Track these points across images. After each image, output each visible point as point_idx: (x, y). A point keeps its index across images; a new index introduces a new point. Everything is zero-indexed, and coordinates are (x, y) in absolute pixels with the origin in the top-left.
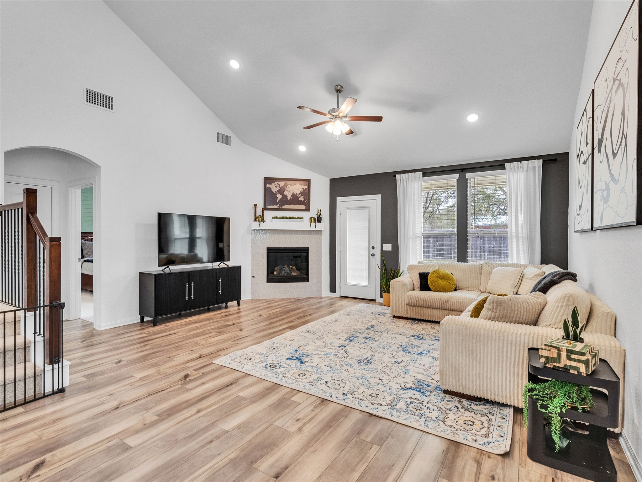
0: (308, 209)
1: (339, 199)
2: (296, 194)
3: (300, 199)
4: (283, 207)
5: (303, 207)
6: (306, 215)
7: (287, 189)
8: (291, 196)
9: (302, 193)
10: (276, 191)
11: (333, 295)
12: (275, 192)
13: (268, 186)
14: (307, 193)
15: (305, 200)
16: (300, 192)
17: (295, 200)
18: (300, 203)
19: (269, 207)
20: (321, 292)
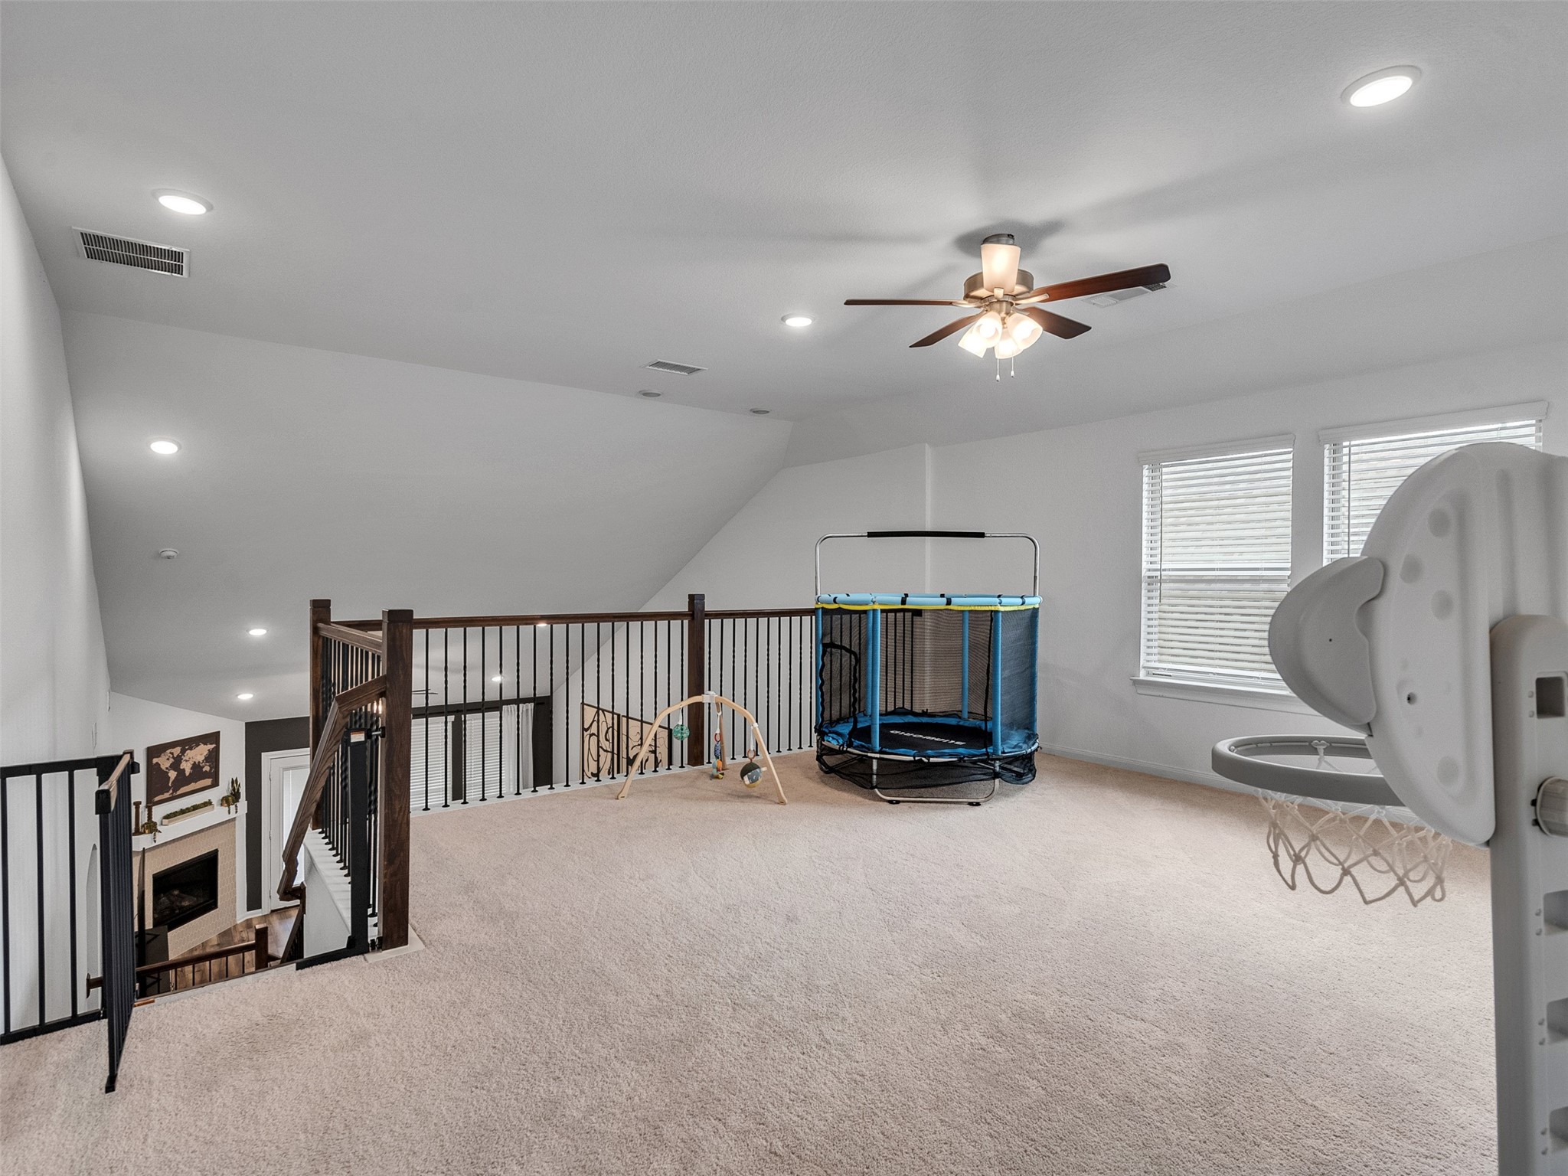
0: (215, 784)
1: (266, 757)
2: (199, 762)
3: (204, 770)
4: (179, 793)
5: (208, 782)
6: (215, 795)
7: (184, 759)
8: (191, 769)
9: (207, 759)
10: (168, 766)
11: (256, 914)
12: (167, 768)
13: (155, 761)
14: (214, 757)
15: (211, 770)
16: (203, 758)
17: (197, 772)
18: (205, 776)
19: (157, 799)
20: (235, 917)
